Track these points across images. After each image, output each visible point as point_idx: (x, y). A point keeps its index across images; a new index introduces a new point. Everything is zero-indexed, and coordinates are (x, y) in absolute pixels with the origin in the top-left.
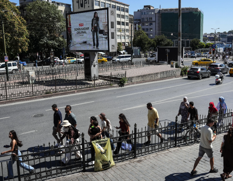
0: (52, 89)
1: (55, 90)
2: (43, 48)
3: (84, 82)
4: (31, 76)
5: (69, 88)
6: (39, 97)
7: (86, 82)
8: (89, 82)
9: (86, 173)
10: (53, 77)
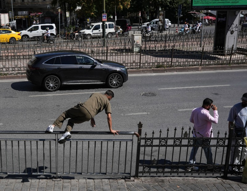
0: (165, 61)
1: (170, 63)
2: (148, 6)
3: (213, 56)
4: (136, 42)
5: (191, 63)
6: (147, 70)
7: (215, 56)
8: (219, 57)
9: (227, 181)
10: (165, 46)
